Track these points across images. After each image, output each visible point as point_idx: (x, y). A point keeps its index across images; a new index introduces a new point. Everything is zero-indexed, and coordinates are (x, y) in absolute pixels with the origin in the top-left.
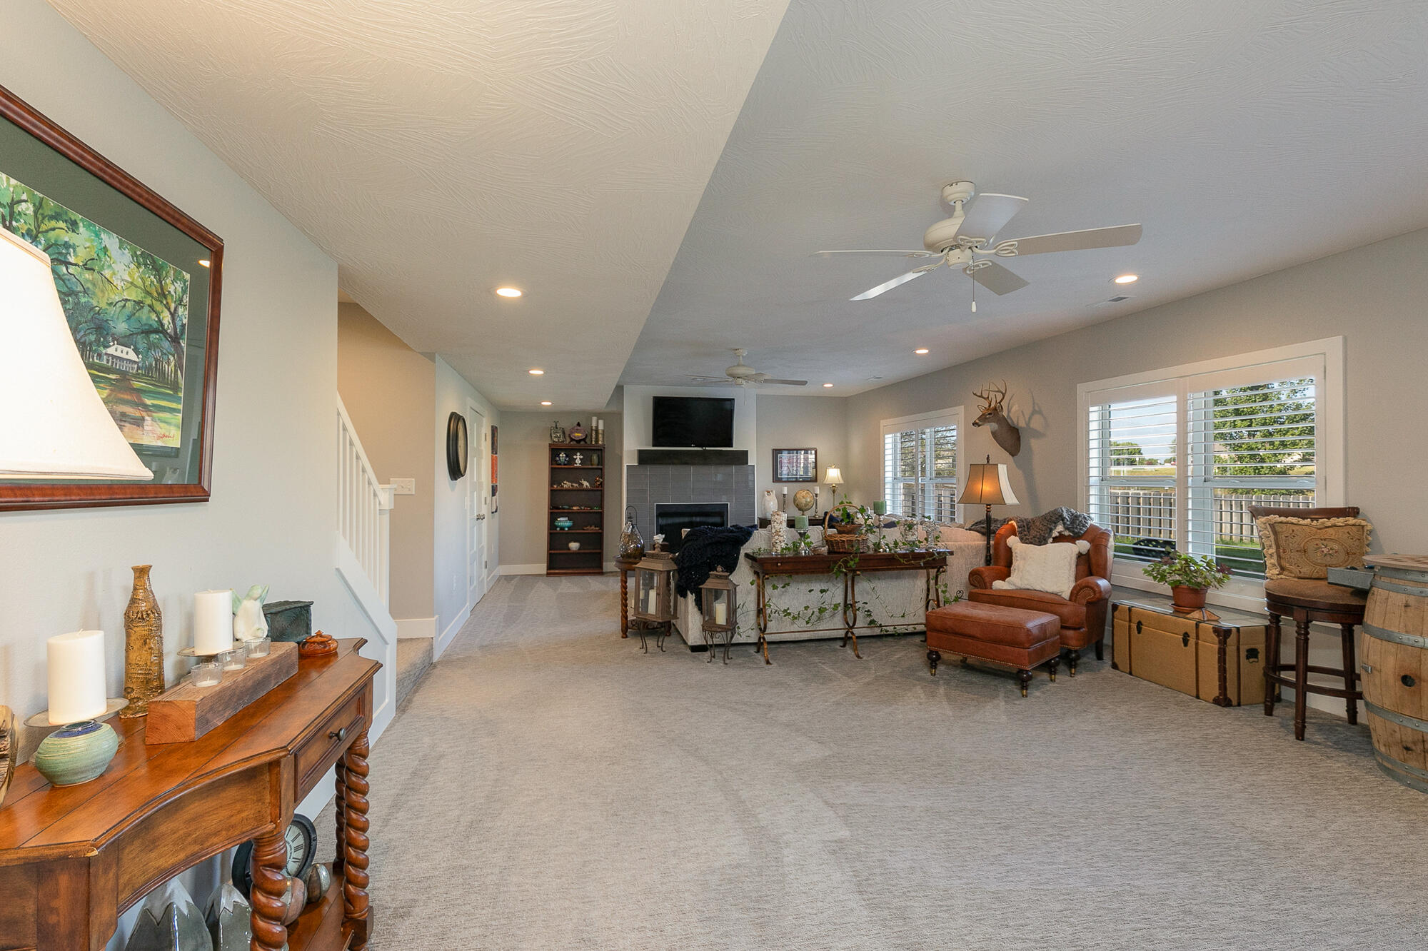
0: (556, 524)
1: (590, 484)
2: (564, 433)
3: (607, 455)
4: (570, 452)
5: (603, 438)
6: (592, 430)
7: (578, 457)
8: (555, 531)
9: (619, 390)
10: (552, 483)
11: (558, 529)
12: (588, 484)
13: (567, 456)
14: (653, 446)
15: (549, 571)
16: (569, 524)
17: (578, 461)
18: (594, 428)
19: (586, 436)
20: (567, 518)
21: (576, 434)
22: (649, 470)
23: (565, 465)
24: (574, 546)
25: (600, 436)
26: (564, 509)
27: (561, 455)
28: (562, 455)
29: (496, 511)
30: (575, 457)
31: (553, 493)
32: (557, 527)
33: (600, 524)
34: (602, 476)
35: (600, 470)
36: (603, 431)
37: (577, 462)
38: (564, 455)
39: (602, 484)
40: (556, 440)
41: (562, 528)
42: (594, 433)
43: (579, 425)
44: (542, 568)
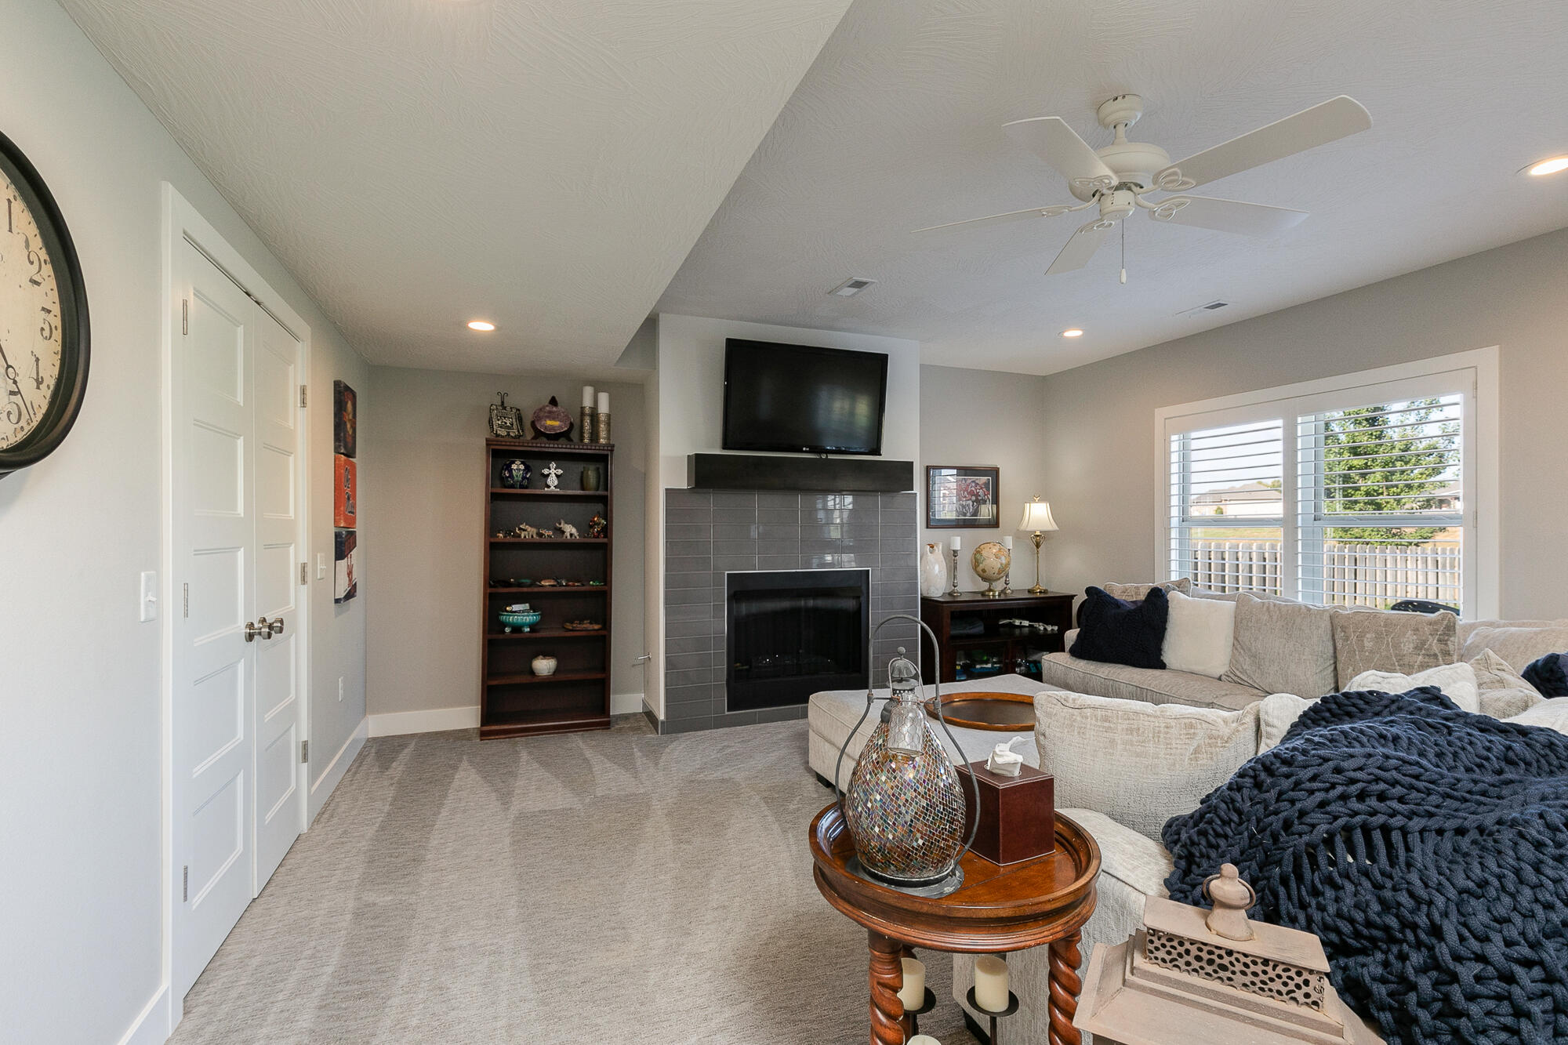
0: (503, 618)
1: (578, 531)
2: (520, 419)
3: (616, 468)
4: (536, 458)
5: (609, 431)
6: (583, 414)
7: (553, 471)
8: (501, 636)
9: (651, 326)
10: (493, 524)
11: (507, 630)
12: (574, 531)
13: (527, 469)
14: (724, 448)
15: (486, 728)
16: (531, 618)
17: (553, 481)
18: (587, 411)
19: (572, 425)
20: (527, 606)
21: (549, 423)
22: (713, 503)
23: (522, 487)
24: (544, 666)
25: (602, 426)
26: (520, 585)
27: (514, 467)
28: (517, 467)
29: (350, 595)
30: (546, 471)
31: (493, 548)
32: (505, 625)
33: (605, 619)
34: (607, 515)
35: (603, 501)
36: (609, 416)
37: (549, 481)
38: (522, 467)
39: (606, 531)
40: (503, 432)
41: (517, 629)
42: (587, 420)
43: (553, 402)
44: (467, 716)
